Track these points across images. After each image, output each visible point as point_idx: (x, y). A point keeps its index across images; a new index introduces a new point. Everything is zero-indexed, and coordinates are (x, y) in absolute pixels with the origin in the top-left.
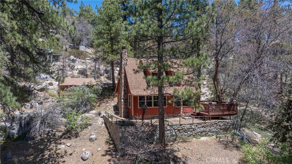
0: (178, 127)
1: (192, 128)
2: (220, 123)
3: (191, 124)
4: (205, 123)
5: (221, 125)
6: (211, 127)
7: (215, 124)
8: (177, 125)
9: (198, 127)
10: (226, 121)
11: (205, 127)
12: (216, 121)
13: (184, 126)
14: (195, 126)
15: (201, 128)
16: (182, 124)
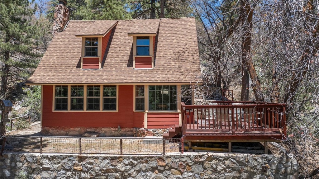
0: (74, 165)
1: (116, 171)
2: (214, 162)
3: (112, 159)
4: (160, 158)
5: (219, 168)
6: (182, 174)
7: (196, 163)
8: (69, 158)
9: (137, 168)
10: (234, 158)
11: (161, 172)
12: (201, 154)
13: (91, 164)
14: (126, 165)
15: (146, 171)
16: (87, 157)
